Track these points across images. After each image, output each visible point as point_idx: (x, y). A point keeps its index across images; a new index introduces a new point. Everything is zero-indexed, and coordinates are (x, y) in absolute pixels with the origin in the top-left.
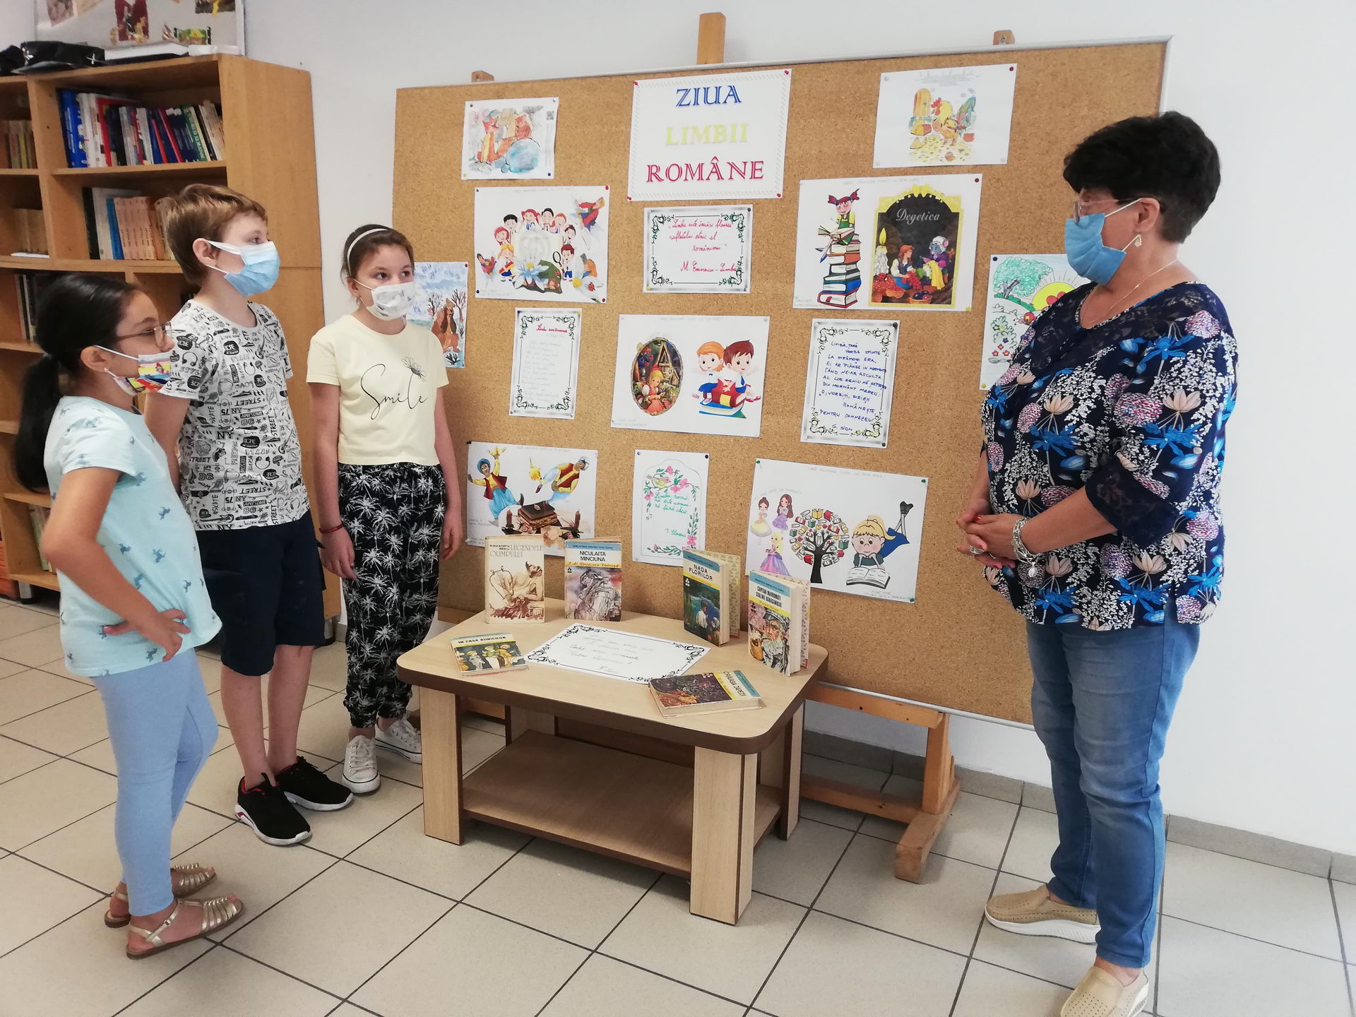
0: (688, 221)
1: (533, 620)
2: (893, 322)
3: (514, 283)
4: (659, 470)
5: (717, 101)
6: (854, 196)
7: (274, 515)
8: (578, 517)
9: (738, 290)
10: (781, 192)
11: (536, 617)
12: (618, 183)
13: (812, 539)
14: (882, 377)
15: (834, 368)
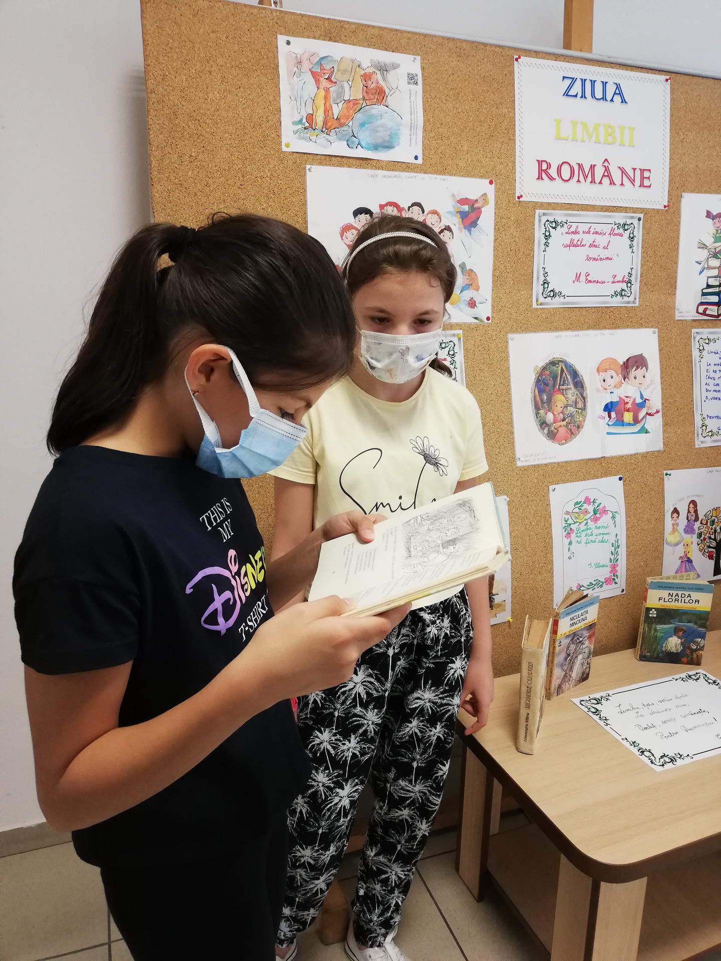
0: (583, 228)
4: (577, 503)
5: (604, 98)
9: (628, 303)
10: (667, 203)
12: (504, 177)
15: (712, 375)
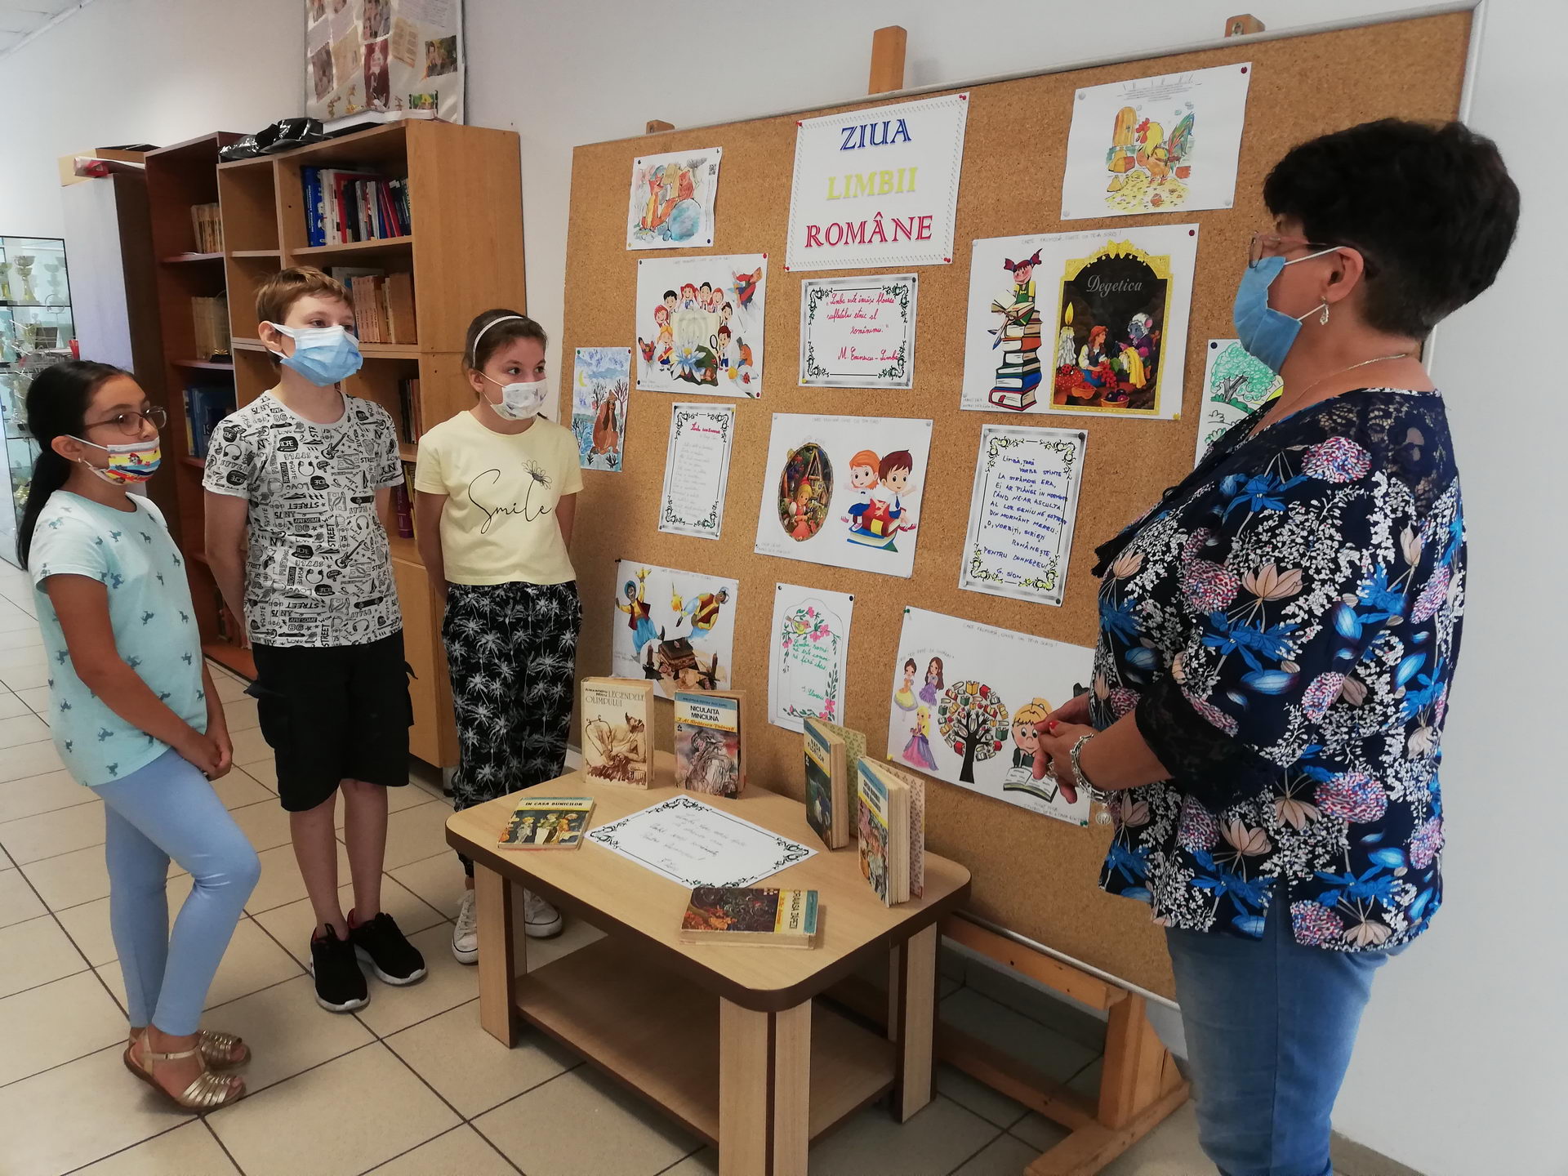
0: (847, 296)
1: (634, 785)
2: (1078, 432)
3: (672, 373)
4: (800, 611)
5: (884, 141)
6: (1035, 260)
7: (325, 635)
8: (715, 661)
9: (899, 384)
10: (950, 256)
11: (638, 781)
12: (775, 250)
13: (964, 722)
14: (1062, 508)
15: (1004, 491)
